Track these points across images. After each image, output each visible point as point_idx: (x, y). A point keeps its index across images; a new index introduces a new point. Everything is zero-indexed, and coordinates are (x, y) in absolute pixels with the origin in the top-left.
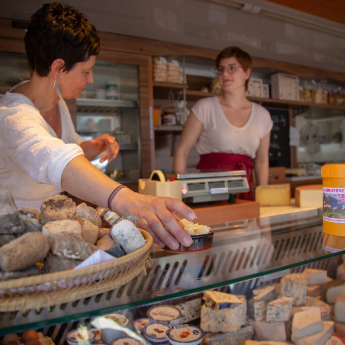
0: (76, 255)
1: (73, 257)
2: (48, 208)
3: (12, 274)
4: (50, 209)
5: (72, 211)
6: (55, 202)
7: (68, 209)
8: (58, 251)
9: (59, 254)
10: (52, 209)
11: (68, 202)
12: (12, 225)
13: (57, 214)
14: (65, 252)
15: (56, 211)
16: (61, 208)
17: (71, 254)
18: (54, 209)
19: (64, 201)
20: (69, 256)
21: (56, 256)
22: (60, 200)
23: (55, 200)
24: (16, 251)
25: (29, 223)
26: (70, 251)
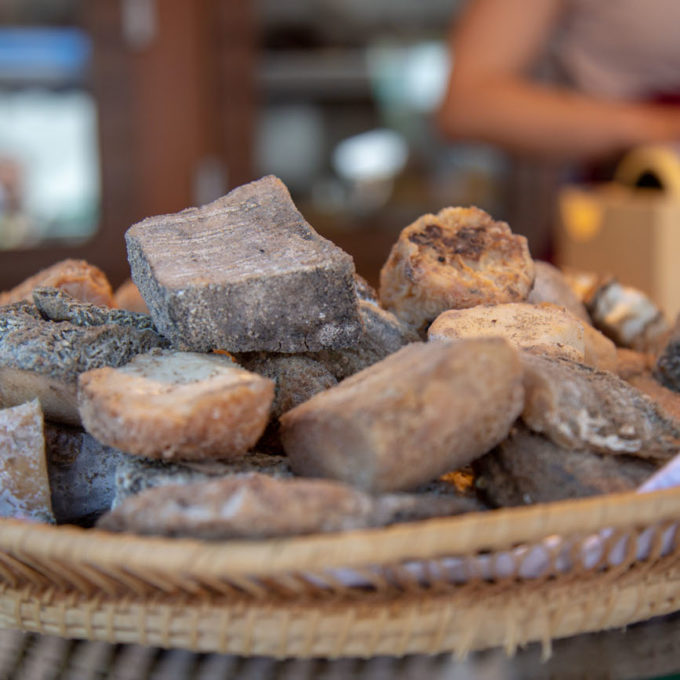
0: (622, 437)
1: (613, 443)
2: (427, 256)
3: (408, 502)
4: (436, 263)
5: (522, 274)
6: (446, 234)
7: (504, 264)
8: (563, 419)
9: (565, 429)
10: (442, 260)
11: (498, 237)
12: (322, 316)
13: (468, 280)
14: (584, 420)
15: (461, 268)
16: (477, 259)
17: (603, 432)
18: (451, 264)
19: (481, 229)
20: (598, 441)
21: (544, 437)
22: (464, 228)
23: (445, 226)
24: (419, 409)
25: (364, 314)
26: (601, 422)
